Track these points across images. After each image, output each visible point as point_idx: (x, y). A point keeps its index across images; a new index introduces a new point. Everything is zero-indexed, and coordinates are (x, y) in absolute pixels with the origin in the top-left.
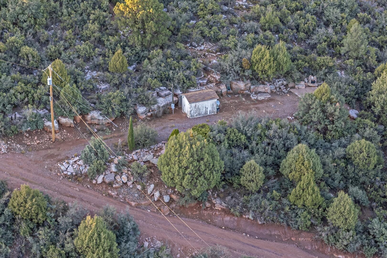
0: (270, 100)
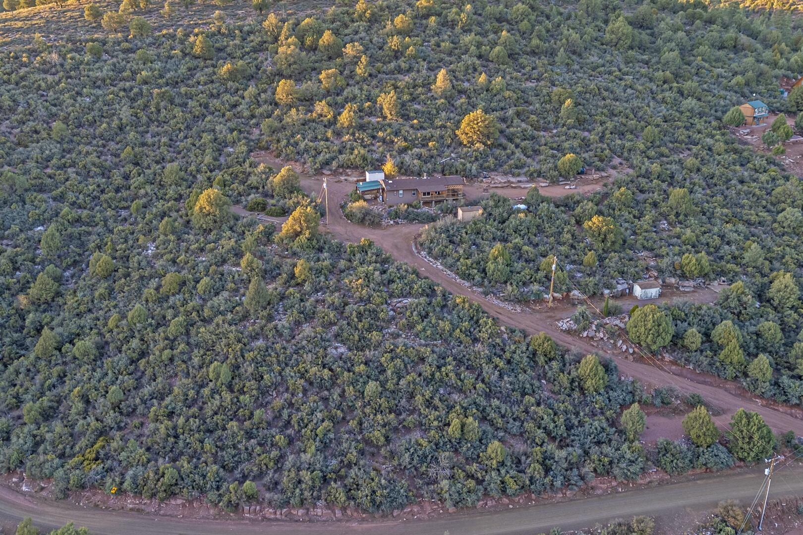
0: (693, 292)
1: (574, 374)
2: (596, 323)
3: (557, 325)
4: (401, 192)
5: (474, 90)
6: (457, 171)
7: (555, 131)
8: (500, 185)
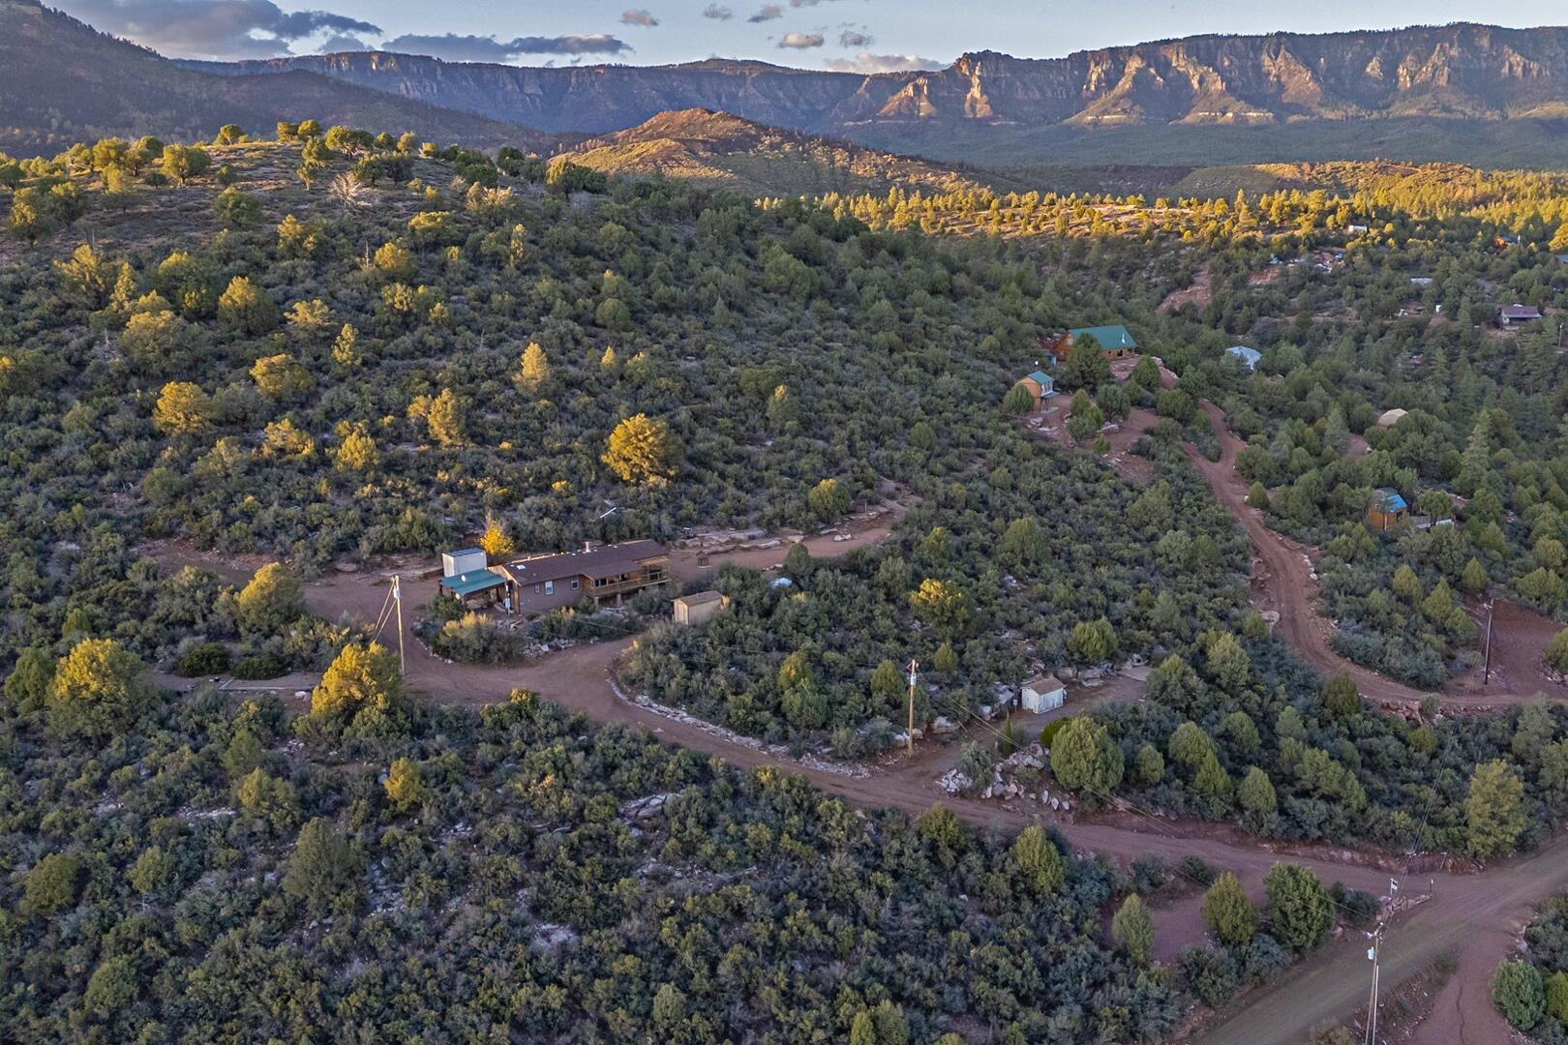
1: (1012, 868)
2: (998, 768)
3: (939, 787)
4: (549, 584)
5: (597, 379)
6: (632, 532)
7: (769, 443)
8: (721, 549)
